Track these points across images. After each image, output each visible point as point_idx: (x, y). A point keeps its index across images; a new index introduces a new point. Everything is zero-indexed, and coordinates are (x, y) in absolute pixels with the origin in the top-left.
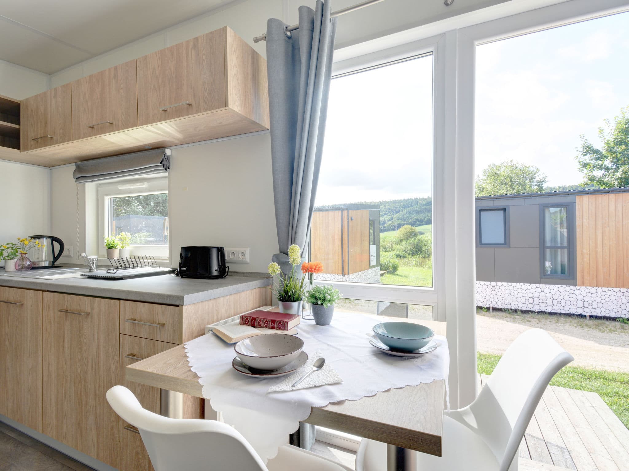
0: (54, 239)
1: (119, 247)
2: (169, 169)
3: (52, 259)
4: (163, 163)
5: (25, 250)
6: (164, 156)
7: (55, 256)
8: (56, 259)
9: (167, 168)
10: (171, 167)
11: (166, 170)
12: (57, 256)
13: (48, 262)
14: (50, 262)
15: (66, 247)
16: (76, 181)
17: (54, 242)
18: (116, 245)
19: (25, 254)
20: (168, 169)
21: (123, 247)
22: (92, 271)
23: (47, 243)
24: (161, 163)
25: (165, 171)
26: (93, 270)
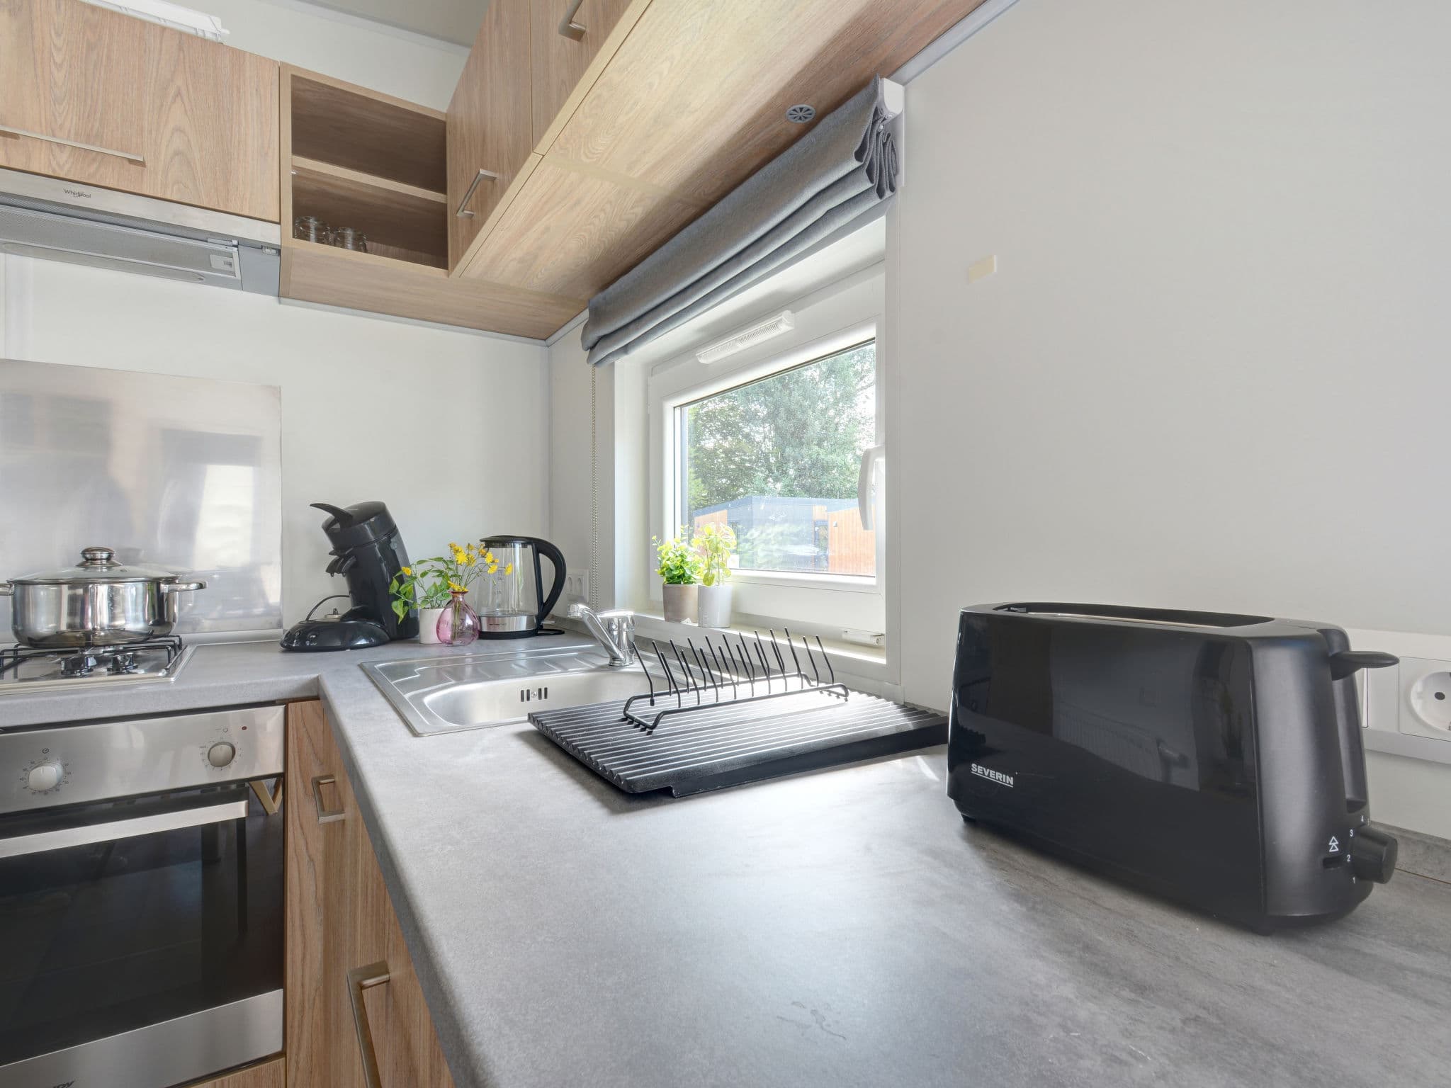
0: (540, 547)
1: (698, 577)
2: (892, 189)
3: (535, 610)
4: (867, 157)
5: (463, 584)
6: (874, 123)
7: (545, 601)
8: (545, 607)
9: (885, 185)
10: (901, 181)
11: (881, 193)
12: (547, 600)
13: (524, 620)
14: (530, 617)
15: (570, 571)
16: (589, 360)
17: (541, 556)
18: (688, 572)
19: (464, 593)
20: (888, 193)
21: (708, 580)
22: (617, 663)
23: (523, 557)
24: (859, 155)
25: (878, 200)
26: (621, 660)
